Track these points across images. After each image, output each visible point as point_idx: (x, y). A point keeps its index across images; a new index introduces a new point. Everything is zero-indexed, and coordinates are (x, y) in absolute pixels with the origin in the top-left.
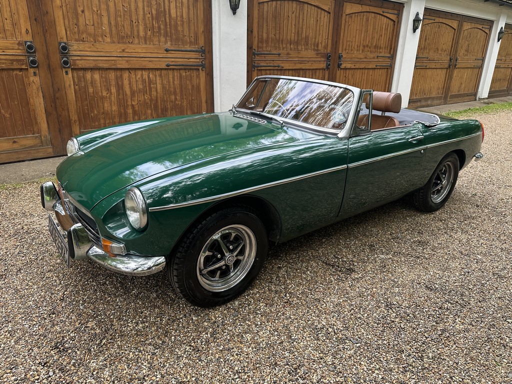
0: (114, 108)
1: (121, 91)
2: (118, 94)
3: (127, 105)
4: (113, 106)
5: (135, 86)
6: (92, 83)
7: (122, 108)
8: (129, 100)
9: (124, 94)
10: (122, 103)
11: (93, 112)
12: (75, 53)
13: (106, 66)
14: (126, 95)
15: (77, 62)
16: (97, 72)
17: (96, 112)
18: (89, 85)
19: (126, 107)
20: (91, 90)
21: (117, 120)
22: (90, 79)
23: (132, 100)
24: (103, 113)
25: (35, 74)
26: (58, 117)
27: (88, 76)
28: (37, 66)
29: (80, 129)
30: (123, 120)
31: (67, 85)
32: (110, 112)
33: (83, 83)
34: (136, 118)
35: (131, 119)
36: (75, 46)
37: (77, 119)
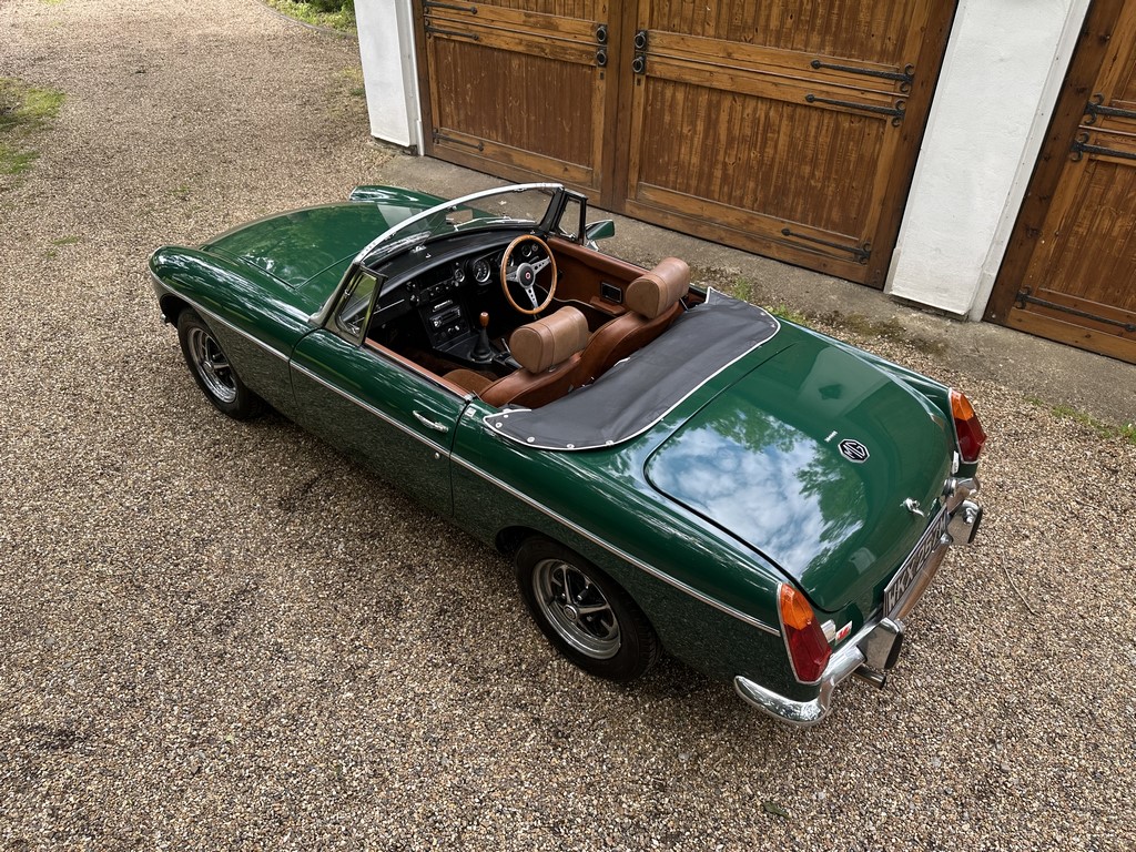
0: (695, 160)
1: (711, 132)
2: (706, 137)
3: (716, 160)
4: (693, 157)
5: (737, 127)
6: (670, 106)
7: (706, 163)
8: (722, 153)
9: (717, 140)
10: (709, 154)
11: (663, 157)
12: (655, 50)
13: (694, 79)
14: (719, 141)
15: (656, 66)
16: (683, 88)
17: (666, 159)
18: (667, 108)
19: (712, 165)
20: (667, 118)
21: (694, 183)
22: (670, 99)
23: (726, 152)
24: (677, 163)
25: (602, 76)
26: (616, 150)
27: (669, 93)
28: (605, 66)
29: (639, 179)
30: (703, 186)
31: (635, 103)
32: (686, 164)
33: (659, 104)
34: (726, 189)
35: (717, 188)
36: (658, 39)
37: (637, 161)
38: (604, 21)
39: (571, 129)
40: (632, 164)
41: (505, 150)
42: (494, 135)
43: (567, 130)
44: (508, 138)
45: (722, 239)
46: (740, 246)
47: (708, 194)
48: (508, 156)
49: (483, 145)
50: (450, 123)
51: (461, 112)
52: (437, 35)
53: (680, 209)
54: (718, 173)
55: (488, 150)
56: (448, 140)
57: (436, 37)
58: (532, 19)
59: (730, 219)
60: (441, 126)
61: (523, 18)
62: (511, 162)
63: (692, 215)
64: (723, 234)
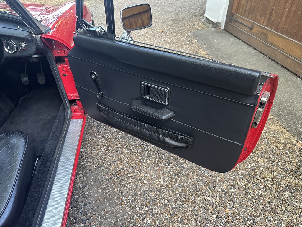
41: (265, 31)
42: (262, 20)
44: (270, 24)
48: (266, 35)
50: (240, 11)
55: (255, 30)
56: (236, 21)
62: (266, 40)
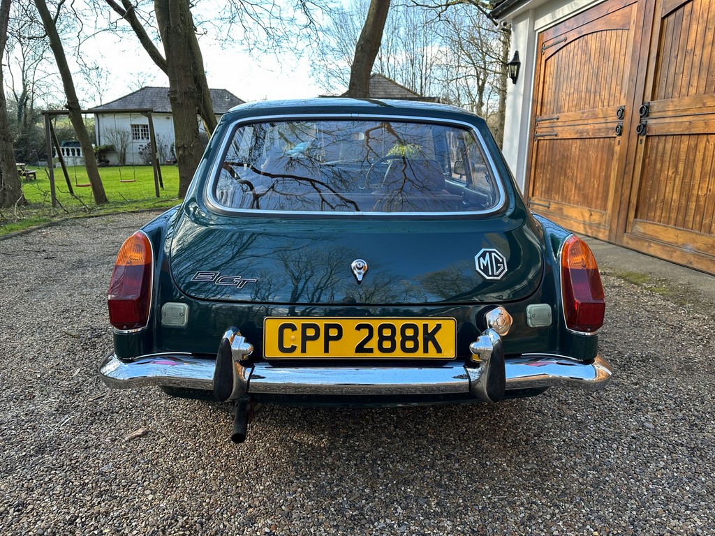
0: (675, 196)
1: (689, 171)
2: (684, 177)
3: (692, 194)
4: (674, 194)
5: (709, 164)
6: (662, 156)
7: (684, 198)
8: (696, 187)
9: (692, 177)
10: (686, 191)
11: (654, 197)
12: (653, 114)
13: (678, 131)
14: (695, 176)
15: (653, 126)
16: (671, 139)
17: (656, 198)
18: (659, 158)
19: (688, 200)
20: (659, 166)
21: (673, 215)
22: (661, 150)
23: (699, 186)
24: (663, 201)
25: (619, 144)
26: (622, 195)
27: (661, 146)
28: (620, 134)
29: (636, 217)
30: (680, 218)
31: (638, 158)
32: (670, 201)
33: (654, 155)
34: (698, 218)
35: (691, 220)
36: (655, 106)
37: (635, 202)
38: (623, 103)
39: (598, 185)
40: (631, 205)
41: (560, 206)
42: (557, 197)
43: (596, 186)
44: (564, 198)
45: (691, 263)
46: (704, 268)
47: (684, 224)
48: (561, 209)
49: (550, 204)
51: (544, 185)
52: (539, 138)
53: (661, 238)
54: (693, 205)
55: (552, 207)
56: (534, 204)
57: (538, 140)
58: (585, 115)
59: (699, 245)
60: (533, 195)
61: (581, 115)
62: (562, 214)
63: (669, 243)
64: (692, 259)
